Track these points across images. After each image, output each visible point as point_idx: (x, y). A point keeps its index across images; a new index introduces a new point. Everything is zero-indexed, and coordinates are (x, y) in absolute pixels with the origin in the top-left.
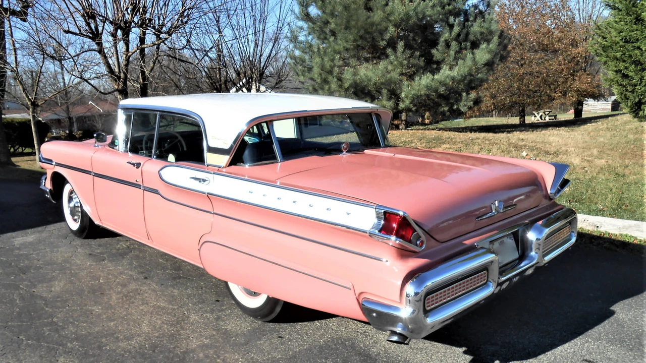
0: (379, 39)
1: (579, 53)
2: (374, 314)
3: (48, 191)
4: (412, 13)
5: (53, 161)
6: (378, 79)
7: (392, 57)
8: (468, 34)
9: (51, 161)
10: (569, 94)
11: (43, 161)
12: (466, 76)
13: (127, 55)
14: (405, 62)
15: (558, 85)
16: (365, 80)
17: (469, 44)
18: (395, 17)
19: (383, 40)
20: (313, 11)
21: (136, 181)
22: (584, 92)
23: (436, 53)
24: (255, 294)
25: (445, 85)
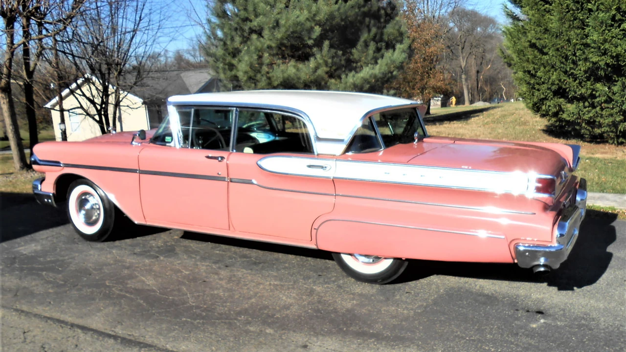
0: (306, 38)
1: (432, 52)
2: (527, 254)
3: (51, 195)
4: (336, 13)
5: (62, 162)
6: (308, 77)
7: (318, 56)
8: (382, 34)
9: (59, 162)
10: (426, 91)
11: (42, 163)
12: (386, 74)
13: (12, 47)
14: (330, 61)
15: (417, 83)
16: (295, 78)
17: (384, 44)
18: (321, 17)
19: (310, 38)
20: (229, 7)
21: (218, 174)
22: (438, 89)
23: (356, 53)
24: (377, 259)
25: (369, 83)
